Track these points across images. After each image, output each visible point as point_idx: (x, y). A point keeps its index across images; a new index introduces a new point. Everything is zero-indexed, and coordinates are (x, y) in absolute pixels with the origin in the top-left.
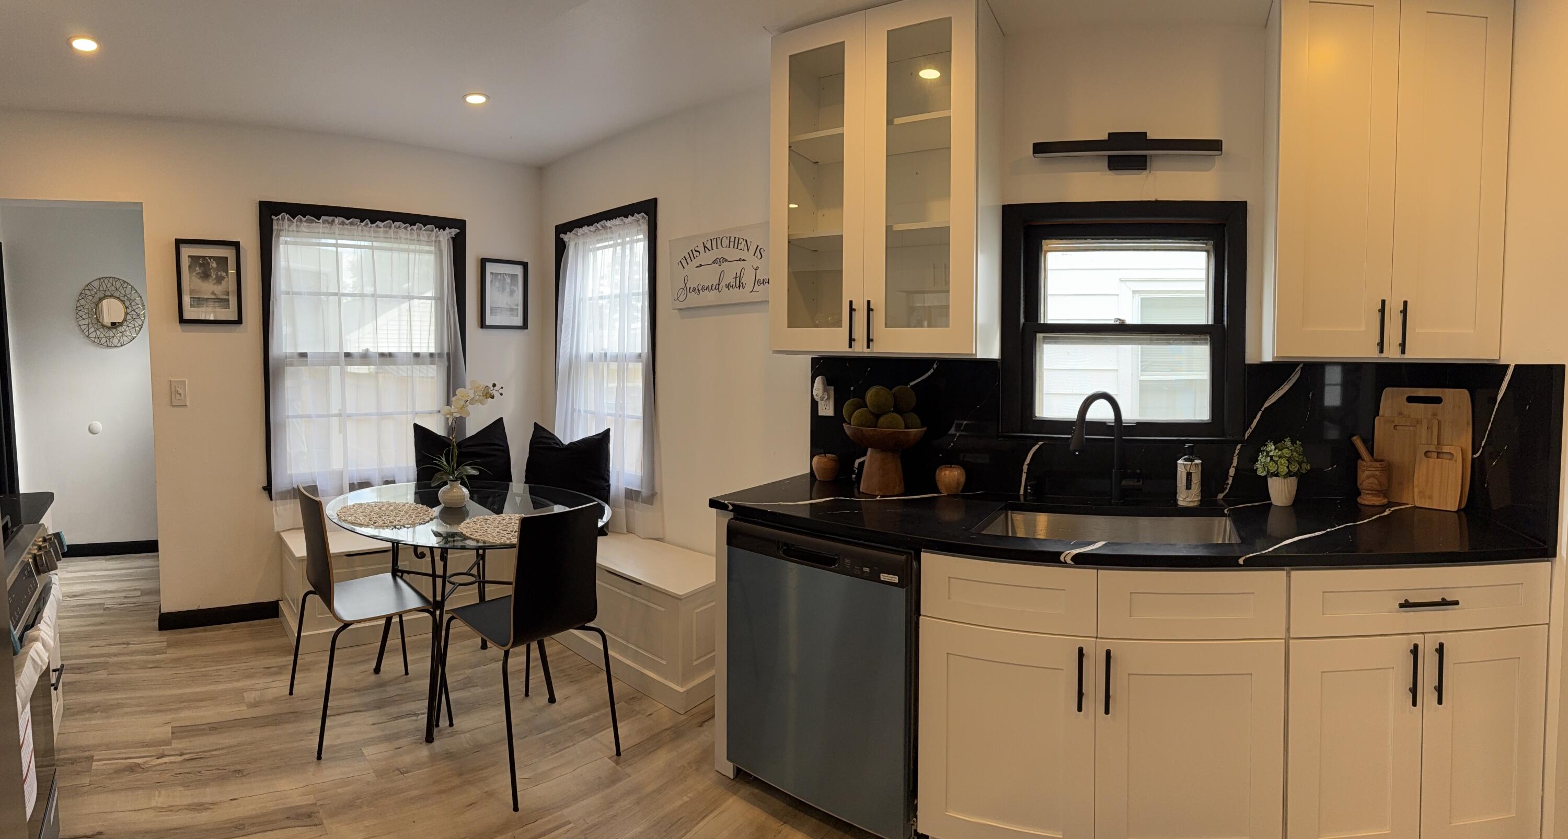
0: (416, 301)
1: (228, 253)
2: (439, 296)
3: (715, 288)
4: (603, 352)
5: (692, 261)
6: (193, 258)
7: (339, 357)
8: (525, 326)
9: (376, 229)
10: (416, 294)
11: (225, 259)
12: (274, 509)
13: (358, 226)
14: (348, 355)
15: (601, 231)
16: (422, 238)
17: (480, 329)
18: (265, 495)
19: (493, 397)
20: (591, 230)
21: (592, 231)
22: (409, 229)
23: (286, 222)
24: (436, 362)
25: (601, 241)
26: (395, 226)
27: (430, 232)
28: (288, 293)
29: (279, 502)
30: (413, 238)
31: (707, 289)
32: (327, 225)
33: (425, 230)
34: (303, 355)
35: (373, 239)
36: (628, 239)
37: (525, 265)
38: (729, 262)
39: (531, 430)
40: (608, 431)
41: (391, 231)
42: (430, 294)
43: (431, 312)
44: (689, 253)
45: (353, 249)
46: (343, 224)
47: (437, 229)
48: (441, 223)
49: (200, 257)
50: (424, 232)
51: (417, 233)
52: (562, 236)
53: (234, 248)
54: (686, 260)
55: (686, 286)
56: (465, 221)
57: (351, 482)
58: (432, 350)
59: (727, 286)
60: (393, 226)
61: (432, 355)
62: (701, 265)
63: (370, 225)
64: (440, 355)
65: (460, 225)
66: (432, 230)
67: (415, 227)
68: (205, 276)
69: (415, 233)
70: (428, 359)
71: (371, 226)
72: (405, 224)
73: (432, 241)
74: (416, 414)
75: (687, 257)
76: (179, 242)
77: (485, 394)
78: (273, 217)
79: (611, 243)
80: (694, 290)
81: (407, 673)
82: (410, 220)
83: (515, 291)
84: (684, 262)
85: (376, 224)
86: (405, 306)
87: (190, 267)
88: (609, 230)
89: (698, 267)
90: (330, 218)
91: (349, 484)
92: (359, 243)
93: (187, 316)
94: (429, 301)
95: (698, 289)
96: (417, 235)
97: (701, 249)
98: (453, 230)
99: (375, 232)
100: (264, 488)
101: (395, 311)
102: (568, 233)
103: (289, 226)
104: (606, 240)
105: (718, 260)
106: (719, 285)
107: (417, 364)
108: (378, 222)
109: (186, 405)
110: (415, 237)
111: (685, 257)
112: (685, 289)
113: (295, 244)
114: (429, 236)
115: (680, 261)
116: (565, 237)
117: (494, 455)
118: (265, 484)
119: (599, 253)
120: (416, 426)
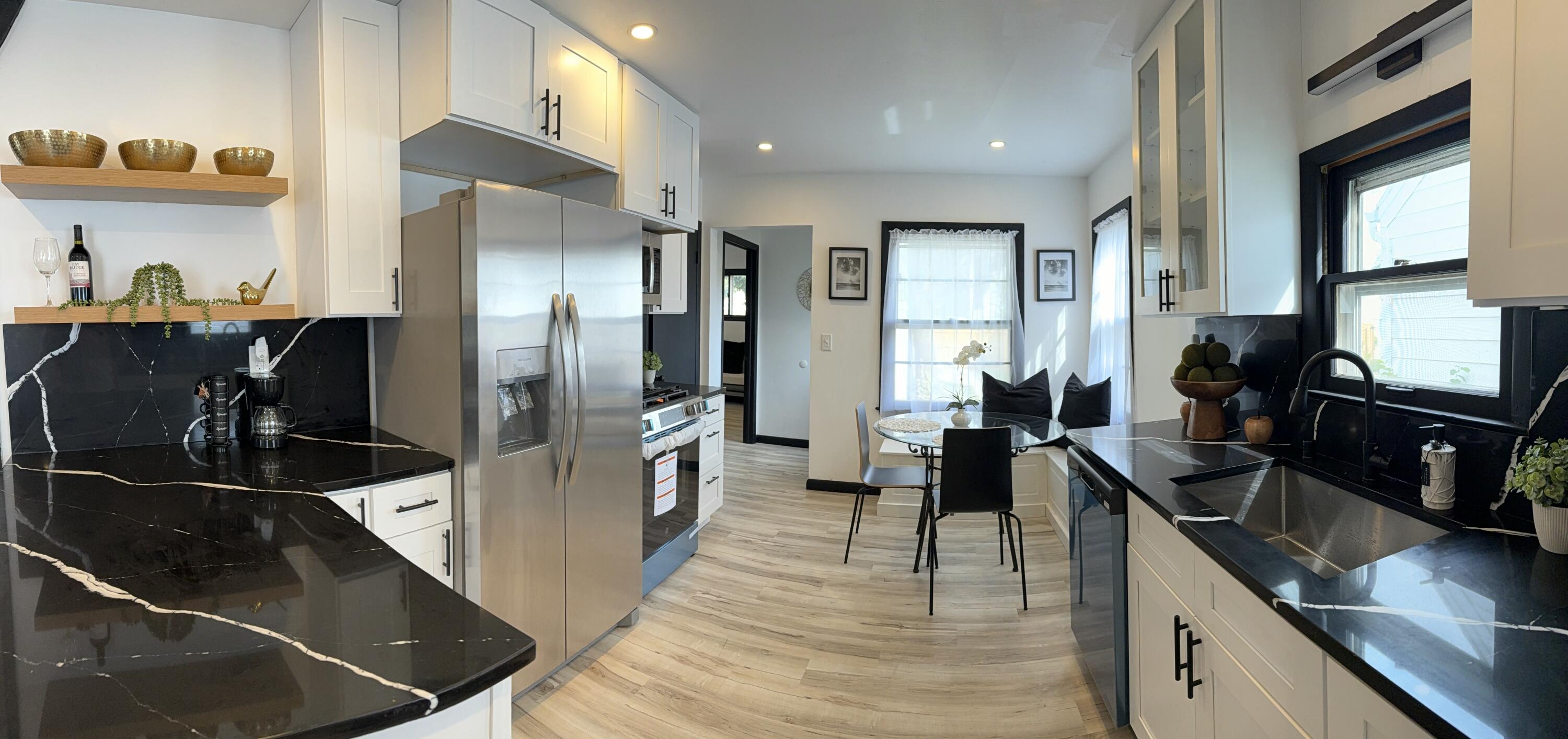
1: (861, 255)
6: (840, 259)
7: (930, 323)
8: (1074, 299)
11: (859, 259)
13: (945, 234)
14: (936, 321)
15: (1110, 224)
16: (993, 239)
17: (1036, 302)
19: (984, 352)
22: (982, 233)
23: (899, 234)
24: (1002, 327)
26: (972, 233)
30: (986, 240)
32: (925, 235)
33: (994, 233)
34: (907, 321)
37: (1073, 252)
39: (1068, 378)
40: (1110, 380)
41: (970, 235)
46: (936, 233)
47: (1002, 232)
48: (1005, 228)
49: (843, 258)
50: (993, 235)
52: (1096, 228)
53: (864, 252)
56: (1024, 224)
58: (999, 318)
60: (970, 232)
61: (998, 322)
64: (1005, 322)
65: (1020, 228)
66: (999, 234)
67: (986, 232)
68: (846, 270)
69: (987, 236)
70: (996, 325)
73: (1000, 241)
74: (986, 367)
76: (831, 249)
78: (890, 231)
82: (982, 227)
83: (1065, 273)
87: (838, 264)
88: (1113, 223)
90: (927, 230)
93: (834, 295)
98: (1013, 231)
99: (958, 237)
100: (877, 409)
103: (901, 236)
107: (987, 328)
108: (959, 231)
109: (830, 351)
110: (987, 238)
114: (997, 237)
117: (1035, 396)
118: (877, 404)
120: (984, 374)
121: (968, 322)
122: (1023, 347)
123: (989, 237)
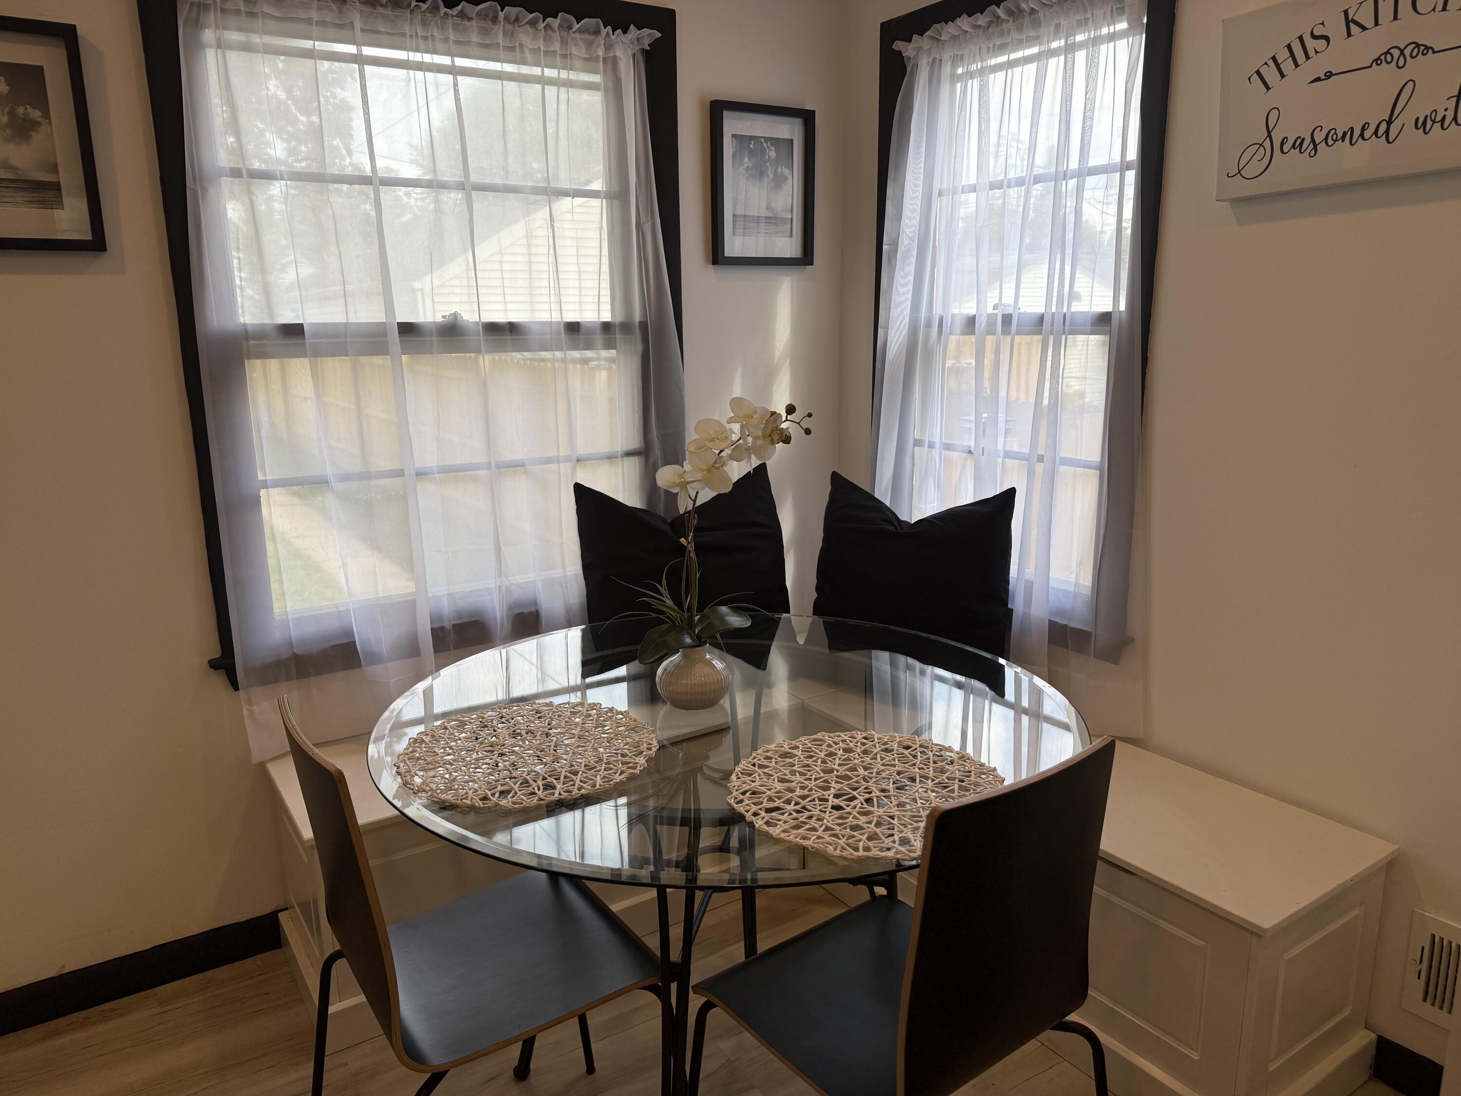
0: (566, 202)
1: (44, 54)
2: (615, 189)
3: (1376, 133)
4: (999, 313)
5: (1297, 65)
7: (385, 335)
8: (806, 257)
9: (458, 21)
10: (564, 185)
11: (35, 74)
12: (245, 712)
13: (412, 12)
14: (407, 329)
15: (1005, 26)
16: (574, 50)
17: (714, 267)
18: (219, 680)
19: (787, 440)
20: (980, 23)
21: (979, 27)
22: (541, 25)
24: (617, 340)
25: (1002, 48)
26: (506, 18)
27: (592, 37)
28: (236, 173)
29: (257, 692)
30: (551, 49)
31: (1343, 138)
32: (330, 3)
33: (579, 31)
34: (293, 331)
35: (454, 48)
36: (1080, 38)
37: (807, 118)
38: (1434, 52)
39: (826, 488)
40: (1011, 493)
41: (498, 29)
42: (597, 185)
43: (601, 228)
44: (1289, 47)
45: (404, 71)
46: (373, 3)
47: (609, 28)
48: (618, 15)
50: (577, 35)
51: (561, 37)
52: (898, 45)
53: (59, 42)
54: (1278, 66)
55: (1269, 136)
56: (673, 12)
57: (436, 626)
58: (607, 317)
59: (1422, 125)
60: (501, 15)
61: (606, 327)
62: (1329, 75)
63: (443, 10)
64: (626, 327)
65: (663, 20)
66: (597, 32)
67: (555, 22)
69: (556, 36)
70: (599, 338)
71: (446, 14)
72: (531, 13)
73: (598, 57)
74: (578, 460)
75: (1283, 56)
77: (768, 433)
79: (1034, 50)
80: (1299, 144)
81: (591, 1069)
83: (786, 178)
84: (1270, 74)
85: (459, 8)
86: (541, 216)
88: (1027, 20)
89: (1318, 79)
91: (432, 629)
92: (417, 57)
94: (596, 202)
95: (1313, 141)
96: (562, 43)
97: (1336, 28)
98: (647, 31)
99: (456, 27)
100: (214, 665)
101: (518, 229)
102: (915, 37)
104: (1019, 44)
105: (1396, 53)
106: (1389, 123)
107: (575, 347)
108: (463, 4)
110: (557, 46)
111: (1274, 59)
112: (1267, 144)
113: (247, 48)
114: (590, 45)
115: (1258, 72)
116: (907, 49)
118: (216, 653)
119: (997, 80)
120: (579, 490)
121: (512, 328)
122: (681, 396)
123: (564, 43)
